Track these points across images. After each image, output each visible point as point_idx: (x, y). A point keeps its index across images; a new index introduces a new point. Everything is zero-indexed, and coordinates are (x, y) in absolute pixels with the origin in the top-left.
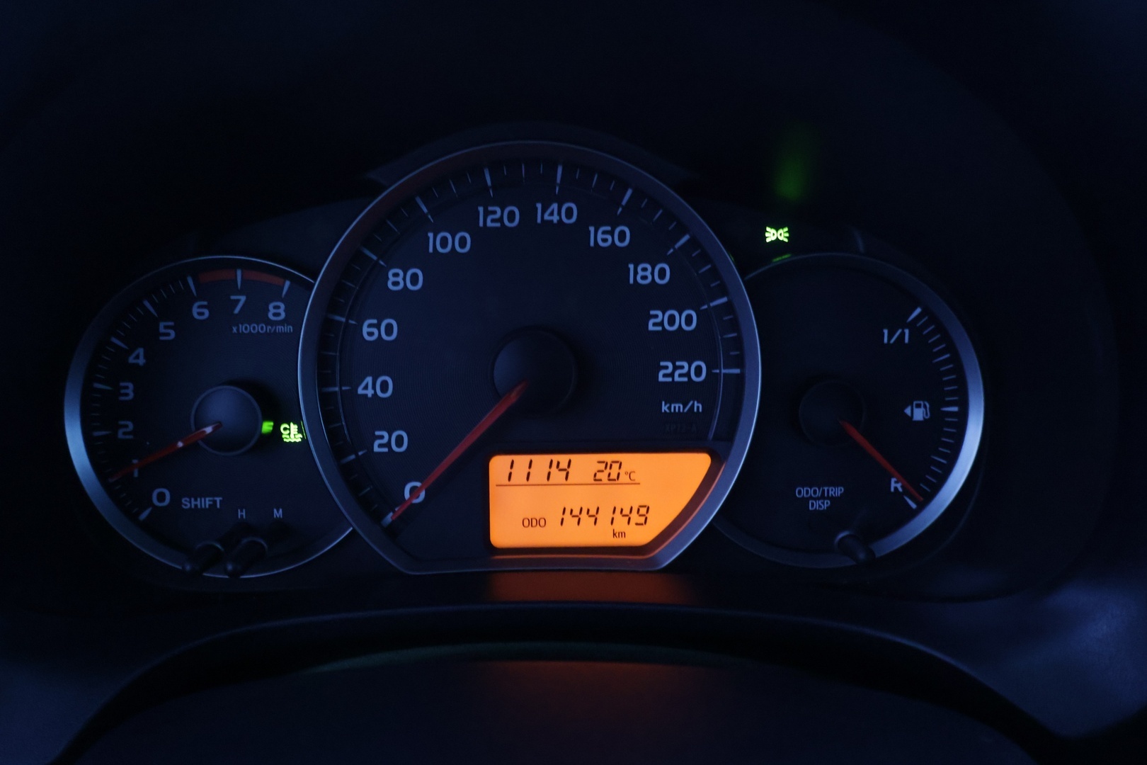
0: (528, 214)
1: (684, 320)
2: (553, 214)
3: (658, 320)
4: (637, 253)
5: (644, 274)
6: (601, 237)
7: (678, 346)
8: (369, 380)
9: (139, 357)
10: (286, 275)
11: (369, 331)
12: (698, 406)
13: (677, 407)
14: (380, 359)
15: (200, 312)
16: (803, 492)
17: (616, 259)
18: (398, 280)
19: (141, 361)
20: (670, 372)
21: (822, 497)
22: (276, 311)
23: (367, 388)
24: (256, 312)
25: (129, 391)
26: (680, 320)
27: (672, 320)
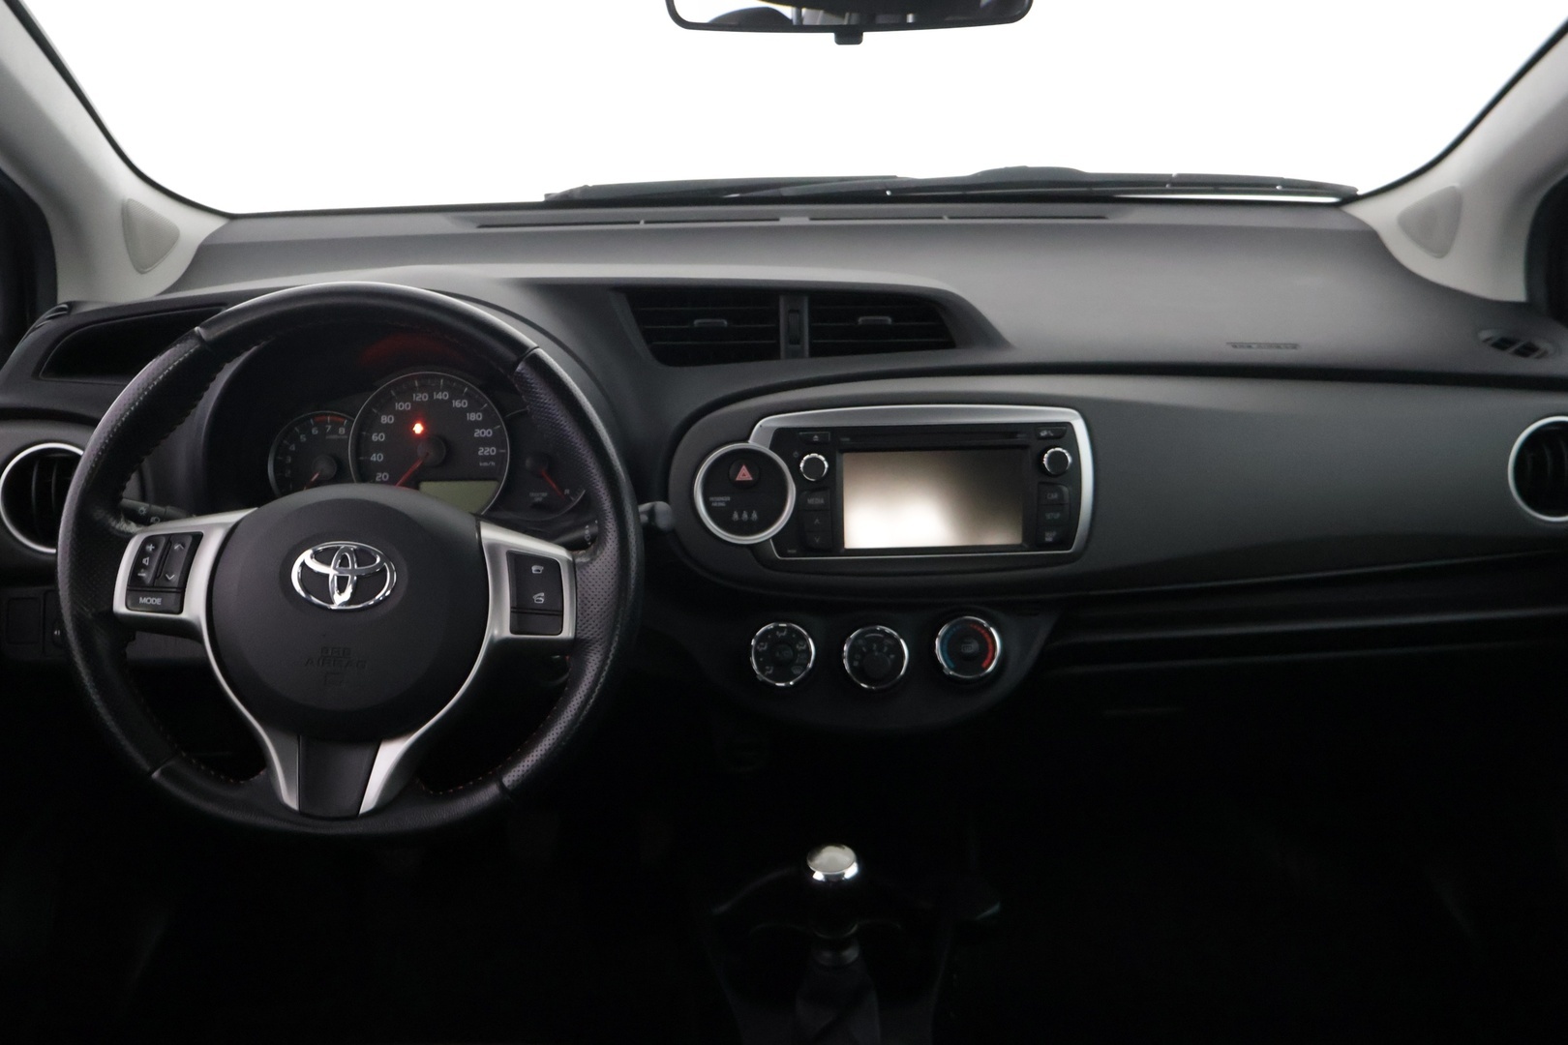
0: (431, 396)
1: (487, 433)
2: (440, 396)
3: (478, 433)
4: (470, 409)
5: (473, 417)
6: (457, 404)
7: (485, 442)
8: (374, 455)
9: (293, 448)
10: (345, 418)
11: (375, 438)
12: (493, 464)
13: (485, 464)
14: (379, 447)
15: (315, 431)
16: (532, 494)
17: (463, 412)
18: (385, 419)
19: (294, 449)
20: (483, 451)
21: (540, 496)
22: (342, 431)
23: (374, 458)
24: (334, 431)
25: (289, 460)
26: (486, 433)
27: (483, 433)
